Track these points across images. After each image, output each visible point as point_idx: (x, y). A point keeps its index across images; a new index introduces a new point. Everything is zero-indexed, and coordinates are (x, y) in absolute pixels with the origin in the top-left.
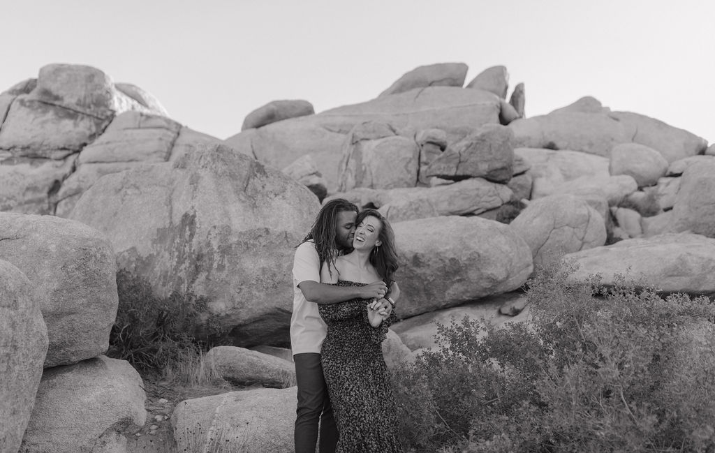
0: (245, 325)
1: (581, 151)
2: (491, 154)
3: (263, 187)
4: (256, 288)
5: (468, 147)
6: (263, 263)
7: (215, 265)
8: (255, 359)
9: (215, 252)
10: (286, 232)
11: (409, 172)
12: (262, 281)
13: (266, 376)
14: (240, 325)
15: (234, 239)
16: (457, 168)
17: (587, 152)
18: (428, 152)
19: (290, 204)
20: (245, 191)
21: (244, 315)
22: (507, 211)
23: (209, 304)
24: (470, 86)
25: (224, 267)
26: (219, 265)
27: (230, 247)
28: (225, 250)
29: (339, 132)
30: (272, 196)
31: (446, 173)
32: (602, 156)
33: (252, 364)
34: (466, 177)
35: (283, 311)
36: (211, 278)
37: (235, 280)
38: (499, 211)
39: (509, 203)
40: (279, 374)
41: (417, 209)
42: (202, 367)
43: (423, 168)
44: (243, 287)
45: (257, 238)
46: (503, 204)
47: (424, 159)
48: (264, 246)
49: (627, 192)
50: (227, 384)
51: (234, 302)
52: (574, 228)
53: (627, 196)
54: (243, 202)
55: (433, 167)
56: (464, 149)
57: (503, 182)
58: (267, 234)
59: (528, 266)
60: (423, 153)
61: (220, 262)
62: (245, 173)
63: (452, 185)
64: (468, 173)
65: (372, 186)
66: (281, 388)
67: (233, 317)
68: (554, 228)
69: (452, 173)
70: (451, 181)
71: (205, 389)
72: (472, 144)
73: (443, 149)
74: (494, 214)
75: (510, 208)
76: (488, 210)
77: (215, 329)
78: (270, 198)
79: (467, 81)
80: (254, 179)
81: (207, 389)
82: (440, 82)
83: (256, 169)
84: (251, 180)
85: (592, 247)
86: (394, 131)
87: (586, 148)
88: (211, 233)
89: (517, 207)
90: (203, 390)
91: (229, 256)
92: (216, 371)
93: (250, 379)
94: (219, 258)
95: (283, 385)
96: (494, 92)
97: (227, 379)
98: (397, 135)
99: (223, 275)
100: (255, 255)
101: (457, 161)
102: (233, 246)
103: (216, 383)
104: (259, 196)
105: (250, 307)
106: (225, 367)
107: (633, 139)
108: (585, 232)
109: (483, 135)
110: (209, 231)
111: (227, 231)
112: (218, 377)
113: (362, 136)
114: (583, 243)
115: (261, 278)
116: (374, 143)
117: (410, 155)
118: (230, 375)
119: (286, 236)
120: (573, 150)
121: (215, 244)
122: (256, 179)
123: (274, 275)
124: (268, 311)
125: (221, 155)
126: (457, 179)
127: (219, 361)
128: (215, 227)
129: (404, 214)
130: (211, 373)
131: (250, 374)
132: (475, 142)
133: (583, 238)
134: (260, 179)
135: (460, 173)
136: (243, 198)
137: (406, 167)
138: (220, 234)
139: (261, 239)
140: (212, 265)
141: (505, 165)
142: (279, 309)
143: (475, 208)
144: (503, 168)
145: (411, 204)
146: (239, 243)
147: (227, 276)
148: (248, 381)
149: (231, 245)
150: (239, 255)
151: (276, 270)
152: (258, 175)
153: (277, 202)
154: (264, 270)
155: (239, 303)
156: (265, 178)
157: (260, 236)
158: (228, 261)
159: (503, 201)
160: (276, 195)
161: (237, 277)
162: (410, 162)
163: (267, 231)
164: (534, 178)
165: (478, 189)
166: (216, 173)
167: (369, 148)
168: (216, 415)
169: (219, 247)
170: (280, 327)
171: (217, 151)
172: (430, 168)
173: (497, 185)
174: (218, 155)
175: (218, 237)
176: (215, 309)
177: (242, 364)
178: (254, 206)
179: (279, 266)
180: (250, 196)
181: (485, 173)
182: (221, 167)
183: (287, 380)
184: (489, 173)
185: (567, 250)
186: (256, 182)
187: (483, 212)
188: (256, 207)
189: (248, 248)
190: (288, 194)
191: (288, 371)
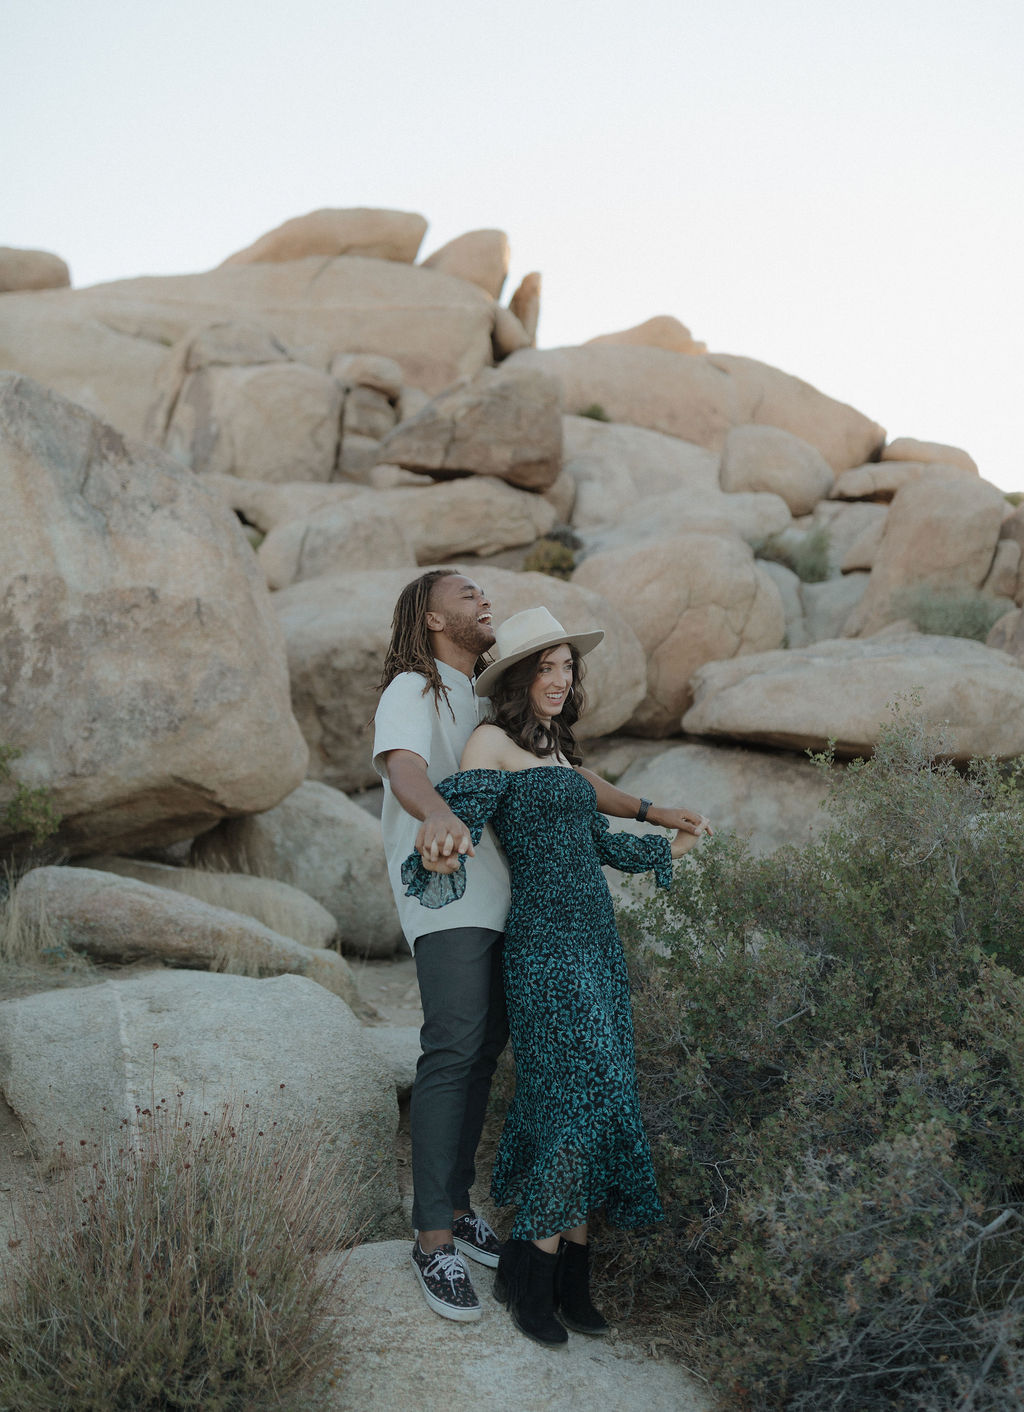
0: (91, 813)
1: (653, 428)
2: (518, 428)
3: (124, 487)
4: (130, 729)
5: (472, 408)
6: (142, 669)
7: (26, 670)
8: (149, 902)
9: (27, 638)
10: (198, 601)
11: (318, 447)
12: (142, 713)
13: (177, 942)
14: (80, 815)
15: (72, 611)
16: (447, 452)
17: (665, 433)
18: (362, 407)
19: (190, 530)
20: (82, 492)
21: (96, 791)
22: (547, 554)
23: (13, 764)
24: (430, 264)
25: (49, 675)
26: (36, 671)
27: (63, 628)
28: (52, 636)
29: (138, 335)
30: (145, 508)
31: (422, 461)
32: (693, 441)
33: (140, 913)
34: (464, 474)
35: (186, 783)
36: (15, 700)
37: (77, 707)
38: (530, 552)
39: (552, 537)
40: (204, 936)
41: (368, 539)
42: (14, 921)
43: (352, 442)
44: (98, 725)
45: (128, 611)
46: (538, 538)
47: (351, 420)
48: (146, 630)
49: (770, 528)
50: (79, 961)
51: (73, 761)
52: (726, 608)
53: (771, 536)
54: (82, 520)
55: (395, 446)
56: (462, 413)
57: (535, 490)
58: (153, 602)
59: (637, 683)
60: (350, 406)
61: (40, 665)
62: (81, 451)
63: (429, 490)
64: (469, 465)
65: (232, 471)
66: (205, 967)
67: (68, 797)
68: (688, 607)
69: (435, 462)
70: (427, 479)
71: (28, 973)
72: (480, 404)
73: (393, 402)
74: (518, 557)
75: (556, 549)
76: (509, 549)
77: (33, 827)
78: (142, 514)
79: (424, 254)
80: (101, 464)
81: (32, 974)
82: (365, 249)
83: (105, 442)
84: (96, 469)
85: (758, 651)
86: (282, 351)
87: (663, 423)
88: (16, 591)
89: (566, 545)
90: (22, 975)
91: (62, 650)
92: (49, 929)
93: (134, 948)
94: (35, 656)
95: (215, 964)
96: (481, 284)
97: (79, 948)
98: (291, 360)
99: (47, 694)
100: (124, 650)
101: (446, 437)
102: (73, 627)
103: (50, 959)
104: (116, 508)
105: (112, 773)
106: (71, 918)
107: (753, 415)
108: (747, 618)
109: (504, 387)
110: (10, 588)
111: (53, 590)
112: (55, 943)
113: (213, 355)
114: (741, 642)
115: (141, 704)
116: (242, 376)
117: (322, 409)
118: (85, 939)
119: (198, 612)
120: (637, 424)
121: (26, 620)
122: (106, 467)
123: (171, 699)
124: (153, 783)
125: (27, 404)
126: (443, 476)
127: (55, 905)
128: (25, 578)
129: (341, 547)
130: (37, 936)
131: (137, 937)
132: (487, 399)
133: (742, 632)
134: (114, 466)
135: (452, 463)
136: (81, 512)
137: (313, 433)
138: (41, 596)
139: (136, 612)
140: (17, 668)
141: (547, 455)
142: (178, 779)
143: (481, 541)
144: (542, 462)
145: (356, 525)
146: (85, 621)
147: (56, 697)
148: (131, 954)
149: (67, 623)
150: (85, 648)
151: (174, 687)
152: (111, 457)
153: (159, 524)
154: (146, 688)
155: (86, 763)
156: (124, 466)
157: (136, 606)
158: (60, 663)
159: (538, 530)
160: (154, 508)
161: (80, 701)
162: (321, 424)
163: (153, 595)
164: (578, 480)
165: (489, 502)
166: (18, 445)
167: (229, 385)
168: (127, 1051)
169: (37, 628)
170: (164, 816)
171: (17, 391)
172: (387, 445)
173: (530, 498)
174: (21, 403)
175: (35, 605)
176: (24, 776)
177: (117, 912)
178: (106, 531)
179: (182, 679)
180: (94, 507)
181: (504, 469)
182: (29, 434)
183: (221, 952)
184: (512, 468)
185: (709, 655)
186: (108, 473)
187: (496, 553)
188: (110, 533)
189: (106, 633)
190: (183, 507)
191: (223, 928)
